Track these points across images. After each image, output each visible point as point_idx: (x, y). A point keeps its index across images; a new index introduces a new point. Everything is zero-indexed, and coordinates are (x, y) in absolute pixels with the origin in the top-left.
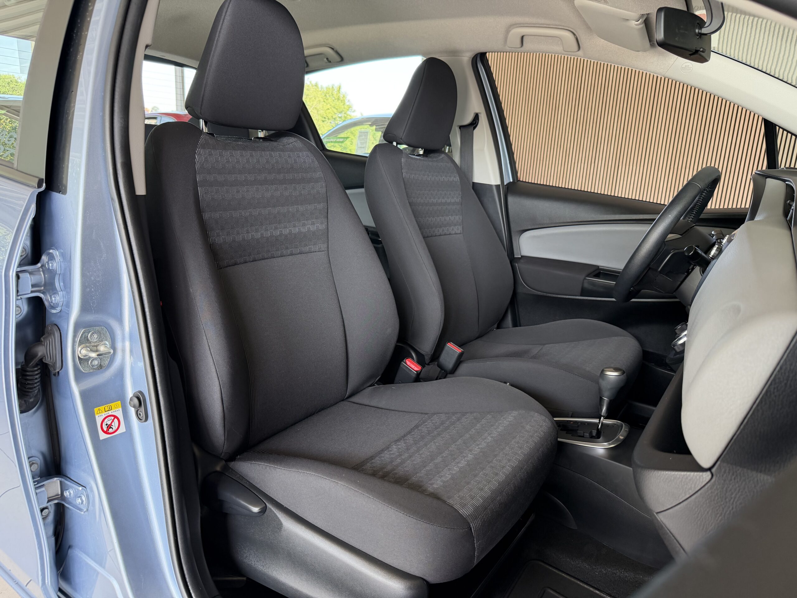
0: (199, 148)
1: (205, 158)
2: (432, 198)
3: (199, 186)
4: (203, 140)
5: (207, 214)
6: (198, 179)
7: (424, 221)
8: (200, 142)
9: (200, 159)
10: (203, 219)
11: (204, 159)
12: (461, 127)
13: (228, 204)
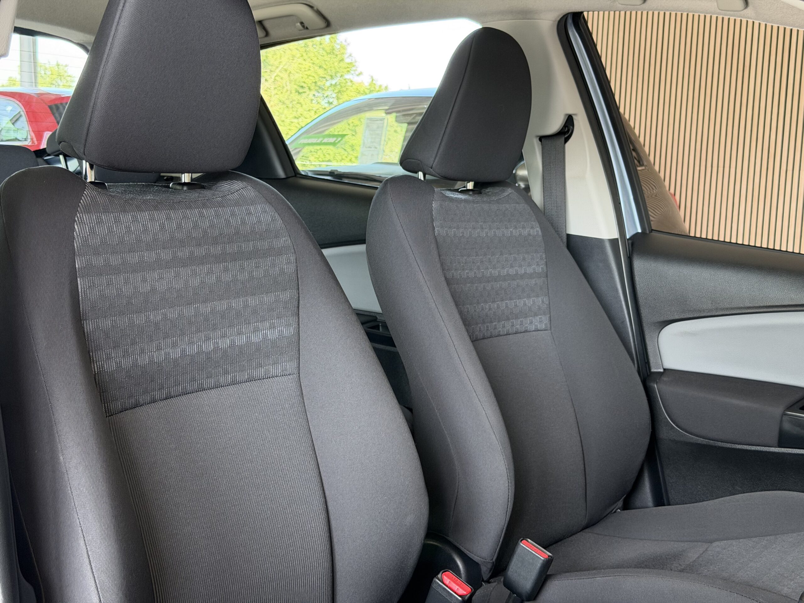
0: (80, 211)
1: (91, 229)
2: (491, 269)
3: (79, 277)
4: (87, 198)
5: (90, 323)
6: (78, 265)
7: (475, 311)
8: (82, 203)
9: (83, 231)
10: (84, 333)
11: (89, 231)
12: (542, 138)
13: (126, 304)
